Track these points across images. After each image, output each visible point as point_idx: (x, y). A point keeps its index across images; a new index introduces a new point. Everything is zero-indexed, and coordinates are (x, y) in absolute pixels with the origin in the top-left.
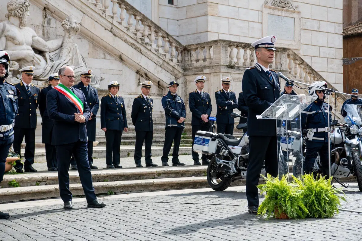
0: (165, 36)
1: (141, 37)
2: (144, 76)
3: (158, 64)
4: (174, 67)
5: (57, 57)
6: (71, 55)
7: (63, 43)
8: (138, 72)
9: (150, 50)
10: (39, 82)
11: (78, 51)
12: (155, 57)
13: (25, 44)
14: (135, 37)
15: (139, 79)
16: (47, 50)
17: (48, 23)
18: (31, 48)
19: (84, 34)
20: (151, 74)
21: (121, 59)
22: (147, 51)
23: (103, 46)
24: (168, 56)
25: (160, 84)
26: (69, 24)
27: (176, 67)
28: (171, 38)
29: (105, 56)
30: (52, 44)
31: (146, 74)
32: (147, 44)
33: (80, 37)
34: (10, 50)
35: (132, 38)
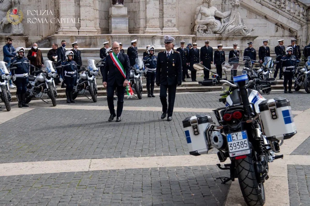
0: (295, 2)
1: (279, 4)
2: (281, 26)
3: (289, 18)
4: (300, 19)
5: (227, 21)
6: (235, 19)
7: (231, 13)
8: (276, 24)
9: (284, 11)
10: (216, 34)
11: (239, 16)
12: (287, 15)
13: (211, 16)
14: (275, 5)
15: (277, 28)
16: (223, 17)
17: (224, 3)
18: (214, 17)
19: (244, 6)
20: (285, 25)
21: (266, 17)
22: (282, 12)
23: (255, 12)
24: (297, 13)
25: (291, 30)
26: (234, 3)
27: (302, 19)
28: (299, 3)
29: (256, 17)
30: (225, 14)
31: (281, 25)
32: (282, 8)
33: (242, 8)
34: (203, 20)
35: (273, 5)
